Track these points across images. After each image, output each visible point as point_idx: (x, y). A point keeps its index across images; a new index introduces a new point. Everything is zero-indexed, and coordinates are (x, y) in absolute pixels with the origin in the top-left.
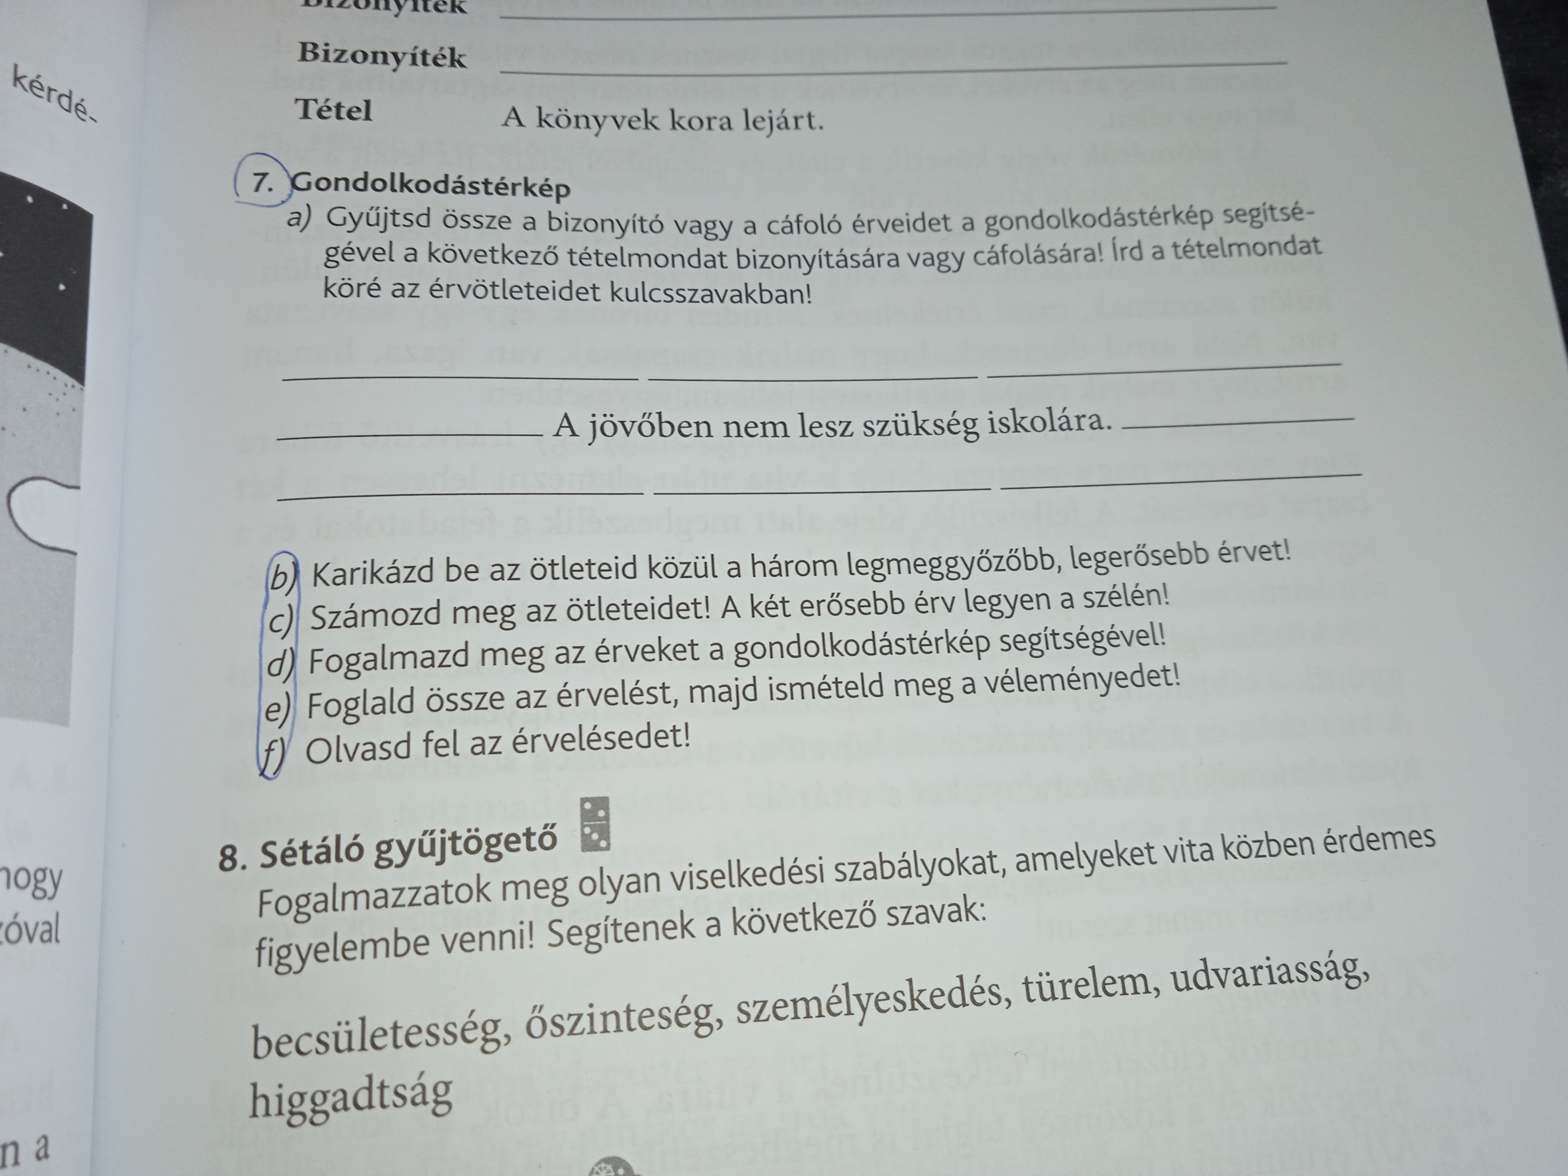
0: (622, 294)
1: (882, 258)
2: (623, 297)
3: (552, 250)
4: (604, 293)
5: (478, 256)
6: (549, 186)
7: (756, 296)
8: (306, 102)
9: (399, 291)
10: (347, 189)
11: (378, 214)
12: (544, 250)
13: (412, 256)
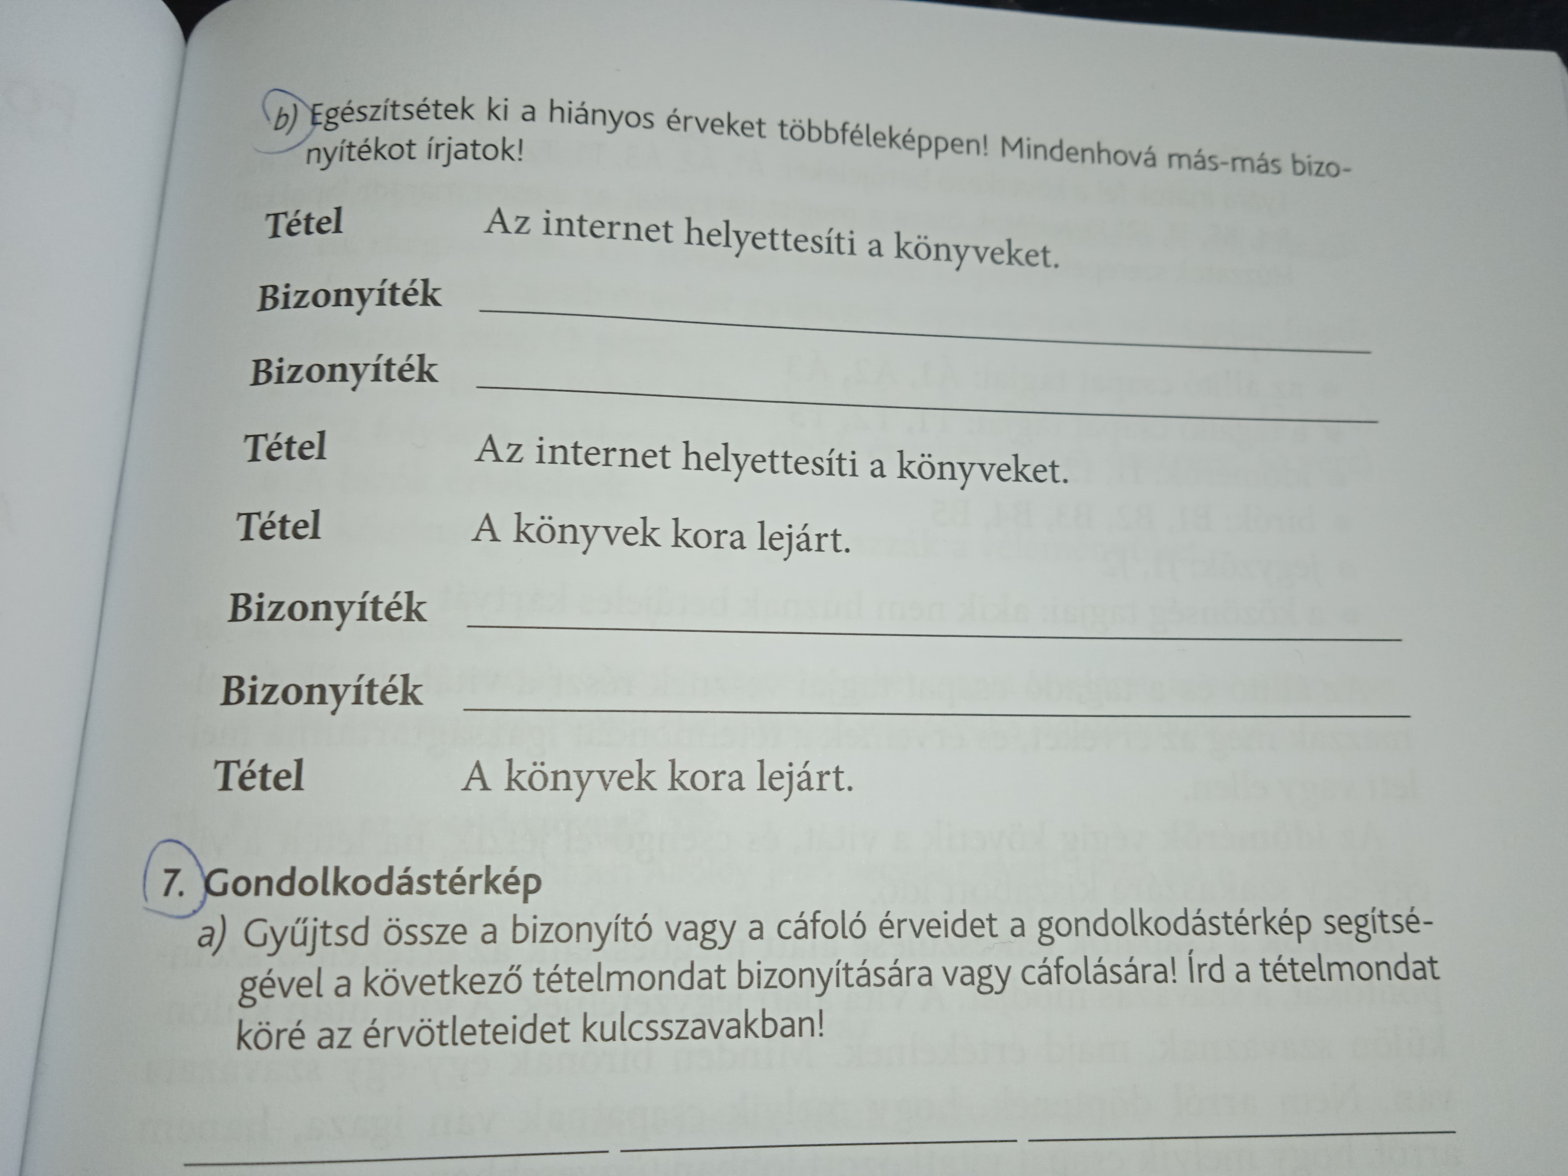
0: (596, 1031)
1: (911, 972)
2: (597, 1035)
3: (514, 971)
4: (574, 1031)
5: (423, 983)
6: (516, 877)
7: (757, 1027)
8: (227, 764)
9: (327, 1040)
10: (270, 893)
11: (305, 928)
12: (505, 972)
13: (344, 988)
